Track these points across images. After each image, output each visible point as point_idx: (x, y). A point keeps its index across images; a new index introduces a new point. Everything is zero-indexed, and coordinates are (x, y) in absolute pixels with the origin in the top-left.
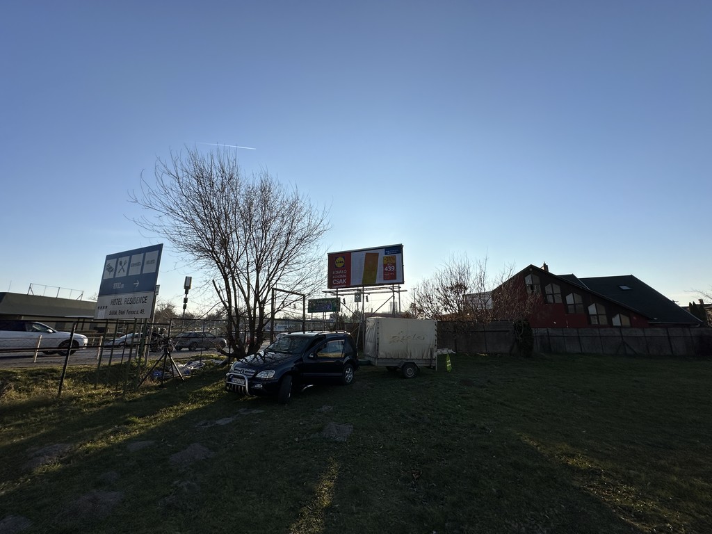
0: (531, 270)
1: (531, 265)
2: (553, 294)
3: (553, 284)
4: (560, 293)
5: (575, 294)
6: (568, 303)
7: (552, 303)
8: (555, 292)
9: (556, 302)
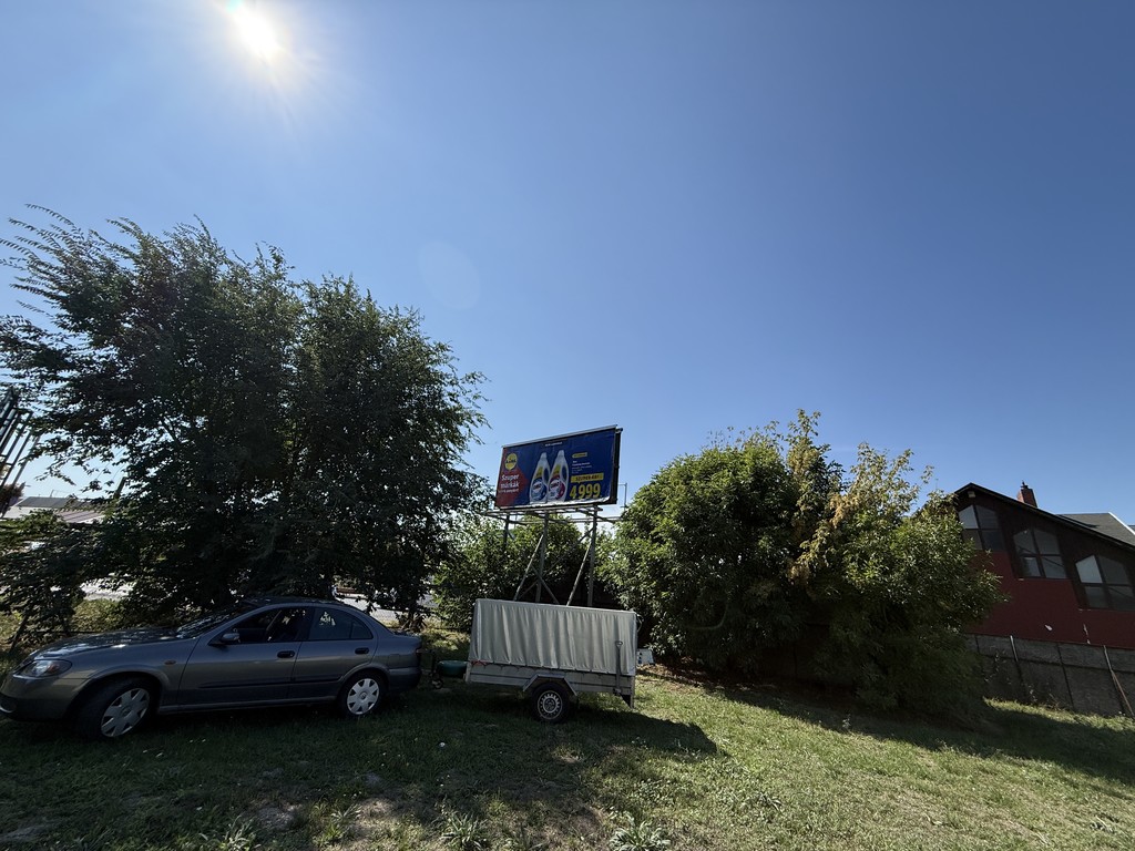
0: (972, 495)
1: (972, 487)
2: (1038, 556)
3: (1037, 532)
4: (1058, 553)
5: (1100, 558)
6: (1083, 580)
7: (1037, 577)
8: (1043, 552)
9: (1048, 575)
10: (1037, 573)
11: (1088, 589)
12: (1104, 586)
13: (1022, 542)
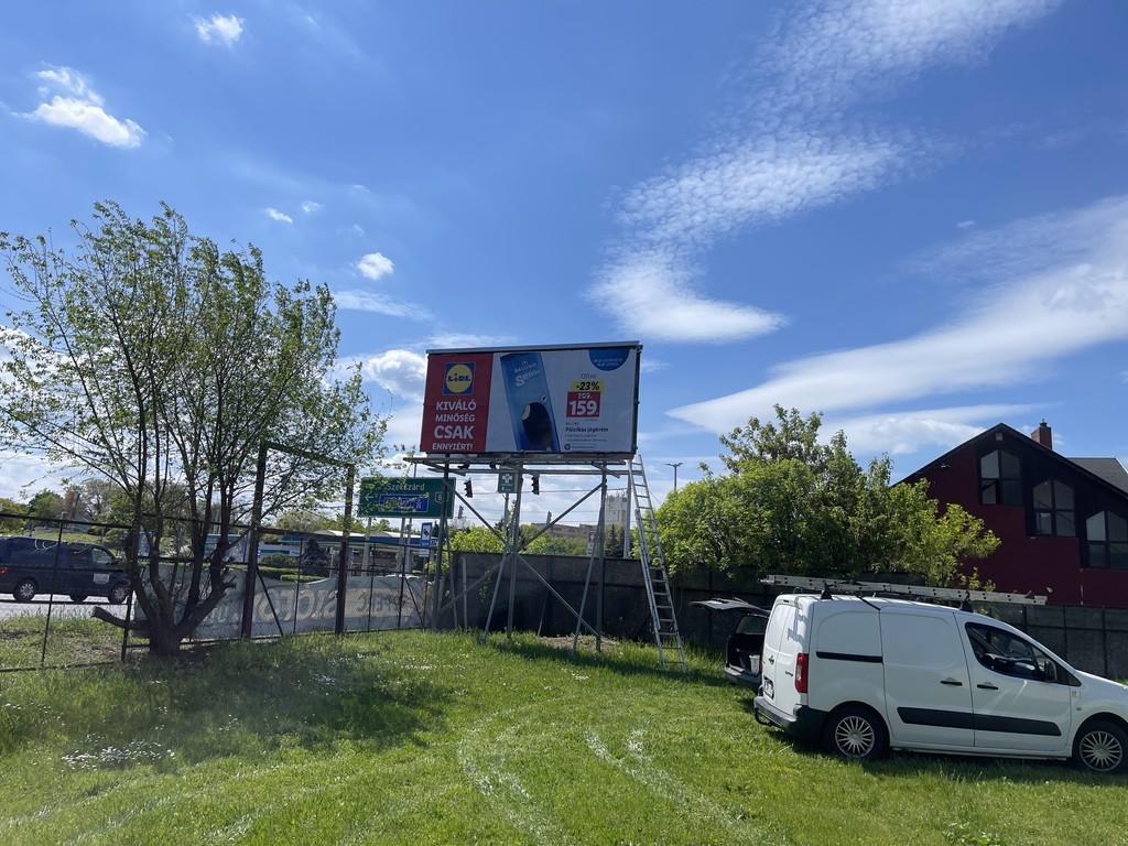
0: (999, 438)
2: (1053, 512)
3: (1057, 484)
4: (1072, 508)
5: (1110, 514)
6: (1089, 539)
7: (1048, 535)
8: (1057, 507)
9: (1058, 534)
10: (1050, 532)
11: (1092, 548)
12: (1106, 544)
13: (1042, 495)
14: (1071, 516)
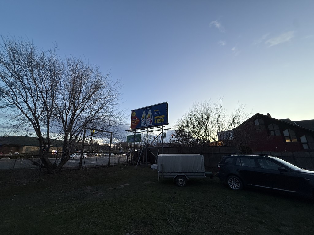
0: (258, 116)
3: (274, 124)
4: (279, 129)
5: (289, 130)
6: (285, 135)
7: (274, 136)
8: (275, 129)
9: (276, 135)
10: (274, 135)
12: (290, 136)
13: (270, 127)
14: (279, 131)
